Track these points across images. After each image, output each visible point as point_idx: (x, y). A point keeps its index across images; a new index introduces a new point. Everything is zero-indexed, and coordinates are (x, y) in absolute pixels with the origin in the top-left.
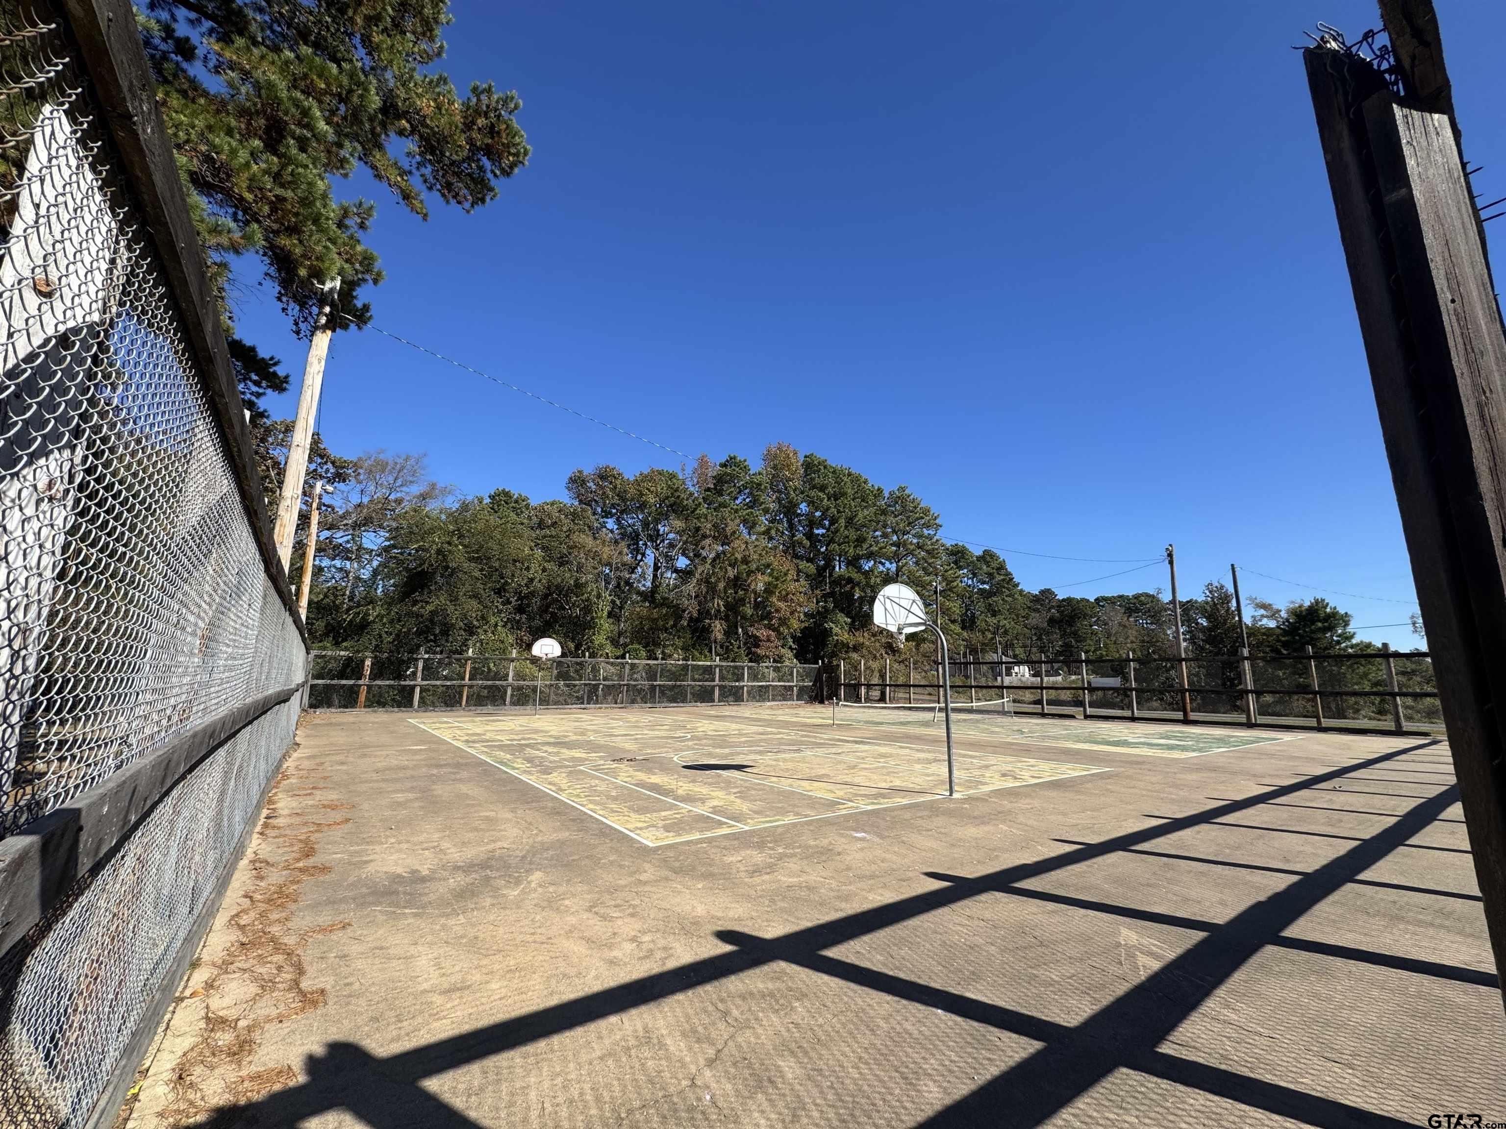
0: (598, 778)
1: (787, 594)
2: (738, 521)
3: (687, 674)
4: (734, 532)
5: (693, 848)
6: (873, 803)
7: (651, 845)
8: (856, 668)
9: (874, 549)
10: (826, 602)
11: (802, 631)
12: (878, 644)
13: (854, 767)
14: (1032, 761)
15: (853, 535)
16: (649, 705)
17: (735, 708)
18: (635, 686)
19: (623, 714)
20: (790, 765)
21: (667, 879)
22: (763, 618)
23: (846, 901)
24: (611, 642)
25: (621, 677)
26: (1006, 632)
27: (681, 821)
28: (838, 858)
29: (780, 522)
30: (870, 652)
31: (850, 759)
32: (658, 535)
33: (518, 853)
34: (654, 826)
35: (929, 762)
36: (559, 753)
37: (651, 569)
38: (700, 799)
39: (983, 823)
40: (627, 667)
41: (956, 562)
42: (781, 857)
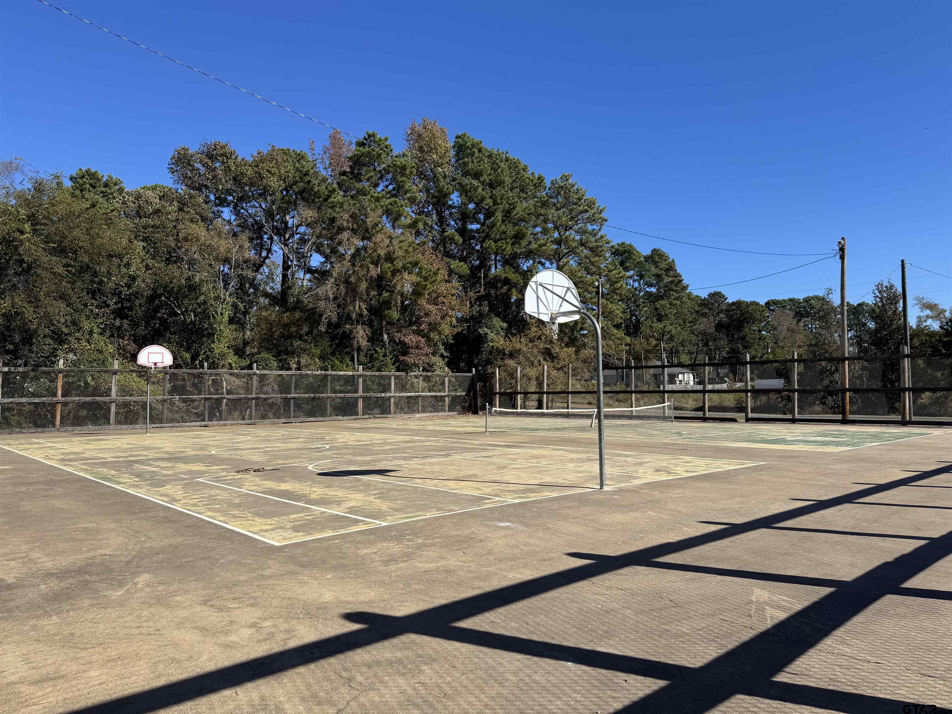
0: (218, 488)
1: (437, 298)
2: (379, 211)
3: (326, 385)
4: (376, 225)
5: (324, 544)
6: (521, 497)
7: (277, 544)
8: (512, 375)
9: (534, 246)
10: (480, 305)
11: (455, 337)
12: (535, 350)
13: (504, 467)
14: (688, 459)
15: (511, 230)
16: (283, 420)
17: (380, 420)
18: (265, 399)
19: (252, 429)
20: (437, 468)
21: (293, 573)
22: (411, 323)
23: (485, 580)
24: (235, 350)
25: (248, 390)
26: (671, 339)
27: (312, 521)
28: (480, 545)
29: (428, 214)
30: (527, 359)
31: (501, 461)
32: (286, 227)
33: (123, 558)
34: (281, 528)
35: (583, 461)
36: (174, 467)
37: (280, 270)
38: (335, 502)
39: (632, 511)
40: (255, 378)
41: (622, 263)
42: (419, 547)
